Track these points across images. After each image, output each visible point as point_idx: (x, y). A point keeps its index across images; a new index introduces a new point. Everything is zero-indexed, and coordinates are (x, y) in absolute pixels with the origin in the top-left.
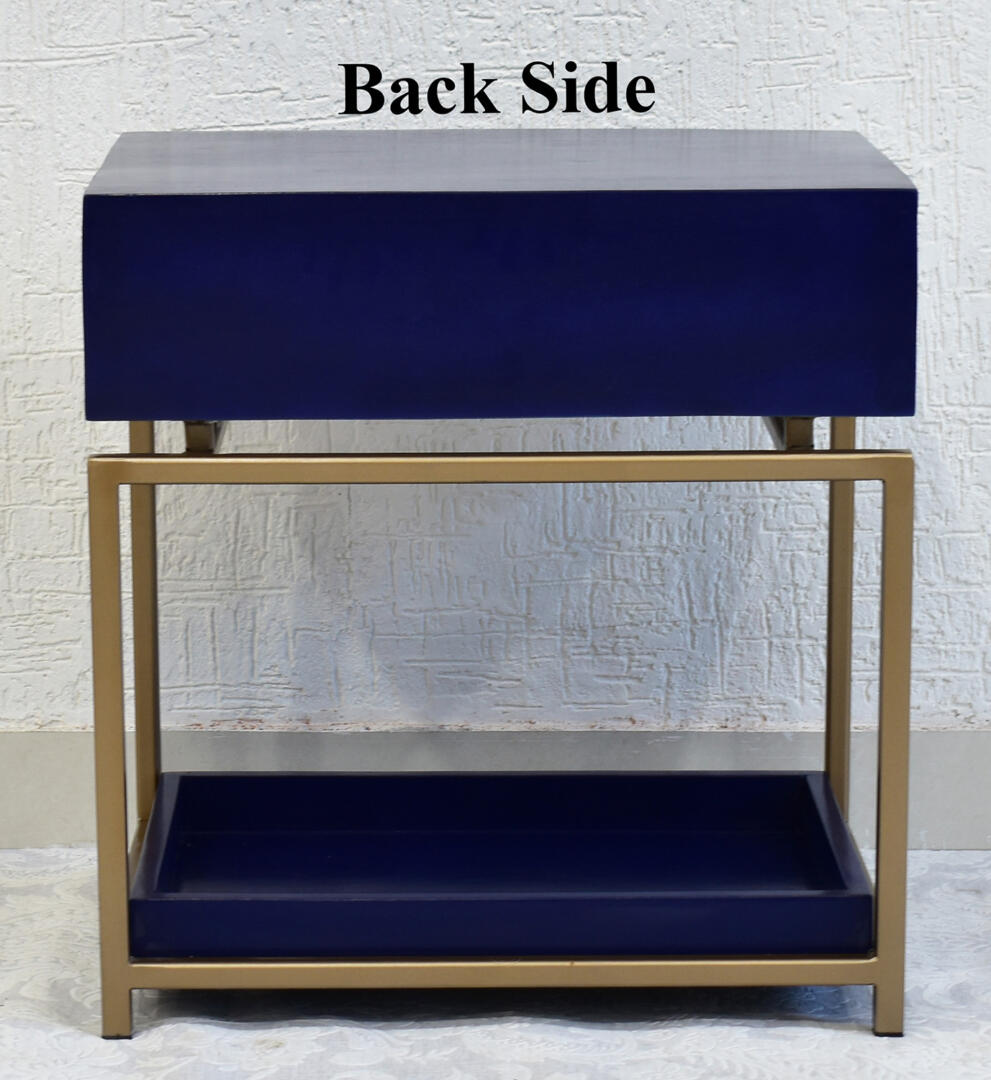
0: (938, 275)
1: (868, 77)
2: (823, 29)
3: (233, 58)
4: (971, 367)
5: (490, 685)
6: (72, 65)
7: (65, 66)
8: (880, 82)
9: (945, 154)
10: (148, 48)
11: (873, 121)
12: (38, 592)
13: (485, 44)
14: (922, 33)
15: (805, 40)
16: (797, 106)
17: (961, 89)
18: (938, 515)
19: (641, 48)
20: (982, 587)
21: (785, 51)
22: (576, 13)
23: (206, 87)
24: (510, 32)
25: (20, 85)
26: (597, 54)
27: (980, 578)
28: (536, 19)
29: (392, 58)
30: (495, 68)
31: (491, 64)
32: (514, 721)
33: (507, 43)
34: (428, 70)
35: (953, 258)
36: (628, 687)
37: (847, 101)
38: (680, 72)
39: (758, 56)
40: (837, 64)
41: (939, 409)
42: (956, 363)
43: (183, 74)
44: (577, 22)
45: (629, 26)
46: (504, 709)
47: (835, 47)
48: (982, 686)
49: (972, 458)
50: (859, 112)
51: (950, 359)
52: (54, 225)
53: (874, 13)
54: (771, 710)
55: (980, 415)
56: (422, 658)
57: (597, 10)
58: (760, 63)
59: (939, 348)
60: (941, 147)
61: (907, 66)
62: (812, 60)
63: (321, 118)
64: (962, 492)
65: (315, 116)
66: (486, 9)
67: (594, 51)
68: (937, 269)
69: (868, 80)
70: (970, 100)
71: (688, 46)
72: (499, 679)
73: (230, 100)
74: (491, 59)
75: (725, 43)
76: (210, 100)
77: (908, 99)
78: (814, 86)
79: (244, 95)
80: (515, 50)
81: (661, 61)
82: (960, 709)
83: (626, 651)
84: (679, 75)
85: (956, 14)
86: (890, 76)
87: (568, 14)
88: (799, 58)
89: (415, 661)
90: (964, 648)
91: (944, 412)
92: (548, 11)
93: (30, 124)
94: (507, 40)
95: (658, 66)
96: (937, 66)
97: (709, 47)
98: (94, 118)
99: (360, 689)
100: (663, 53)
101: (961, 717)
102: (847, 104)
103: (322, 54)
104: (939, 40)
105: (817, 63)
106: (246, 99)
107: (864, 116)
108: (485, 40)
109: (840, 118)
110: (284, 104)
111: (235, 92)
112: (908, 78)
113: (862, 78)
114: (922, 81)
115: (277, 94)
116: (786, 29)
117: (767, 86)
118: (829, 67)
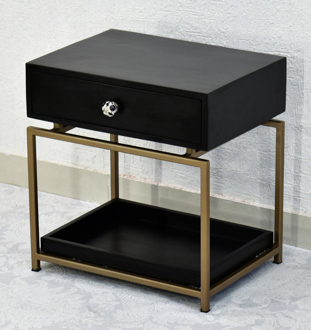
0: (298, 86)
1: (281, 28)
2: (269, 13)
4: (307, 113)
5: (188, 178)
8: (284, 30)
9: (300, 53)
11: (282, 40)
12: (85, 133)
13: (188, 5)
14: (295, 18)
15: (265, 15)
16: (263, 33)
17: (304, 35)
18: (298, 153)
19: (225, 11)
20: (309, 176)
21: (260, 18)
23: (123, 6)
26: (215, 11)
27: (309, 173)
29: (166, 5)
30: (190, 11)
31: (189, 10)
32: (194, 189)
35: (302, 82)
36: (221, 185)
37: (275, 34)
38: (234, 19)
39: (253, 18)
40: (273, 23)
41: (299, 124)
42: (303, 111)
44: (210, 2)
45: (222, 5)
46: (192, 186)
47: (273, 18)
49: (307, 139)
50: (278, 37)
51: (301, 110)
53: (282, 11)
54: (256, 199)
55: (309, 127)
56: (173, 168)
58: (254, 20)
59: (299, 107)
60: (299, 50)
61: (290, 26)
62: (267, 21)
64: (304, 148)
65: (148, 18)
67: (214, 10)
68: (298, 84)
69: (281, 29)
70: (306, 38)
71: (237, 13)
72: (190, 177)
73: (128, 11)
74: (189, 9)
75: (246, 13)
77: (291, 36)
78: (267, 28)
79: (132, 10)
80: (195, 7)
81: (230, 16)
82: (303, 209)
83: (220, 176)
85: (303, 14)
86: (286, 28)
88: (263, 20)
89: (170, 168)
90: (305, 192)
91: (300, 125)
93: (84, 10)
94: (193, 4)
95: (229, 17)
96: (298, 28)
97: (241, 14)
98: (98, 10)
99: (158, 173)
100: (230, 13)
104: (299, 20)
105: (268, 22)
107: (280, 39)
108: (188, 3)
109: (274, 38)
110: (141, 14)
111: (130, 8)
112: (290, 30)
113: (279, 28)
114: (294, 31)
115: (139, 10)
116: (260, 12)
117: (255, 26)
118: (271, 24)
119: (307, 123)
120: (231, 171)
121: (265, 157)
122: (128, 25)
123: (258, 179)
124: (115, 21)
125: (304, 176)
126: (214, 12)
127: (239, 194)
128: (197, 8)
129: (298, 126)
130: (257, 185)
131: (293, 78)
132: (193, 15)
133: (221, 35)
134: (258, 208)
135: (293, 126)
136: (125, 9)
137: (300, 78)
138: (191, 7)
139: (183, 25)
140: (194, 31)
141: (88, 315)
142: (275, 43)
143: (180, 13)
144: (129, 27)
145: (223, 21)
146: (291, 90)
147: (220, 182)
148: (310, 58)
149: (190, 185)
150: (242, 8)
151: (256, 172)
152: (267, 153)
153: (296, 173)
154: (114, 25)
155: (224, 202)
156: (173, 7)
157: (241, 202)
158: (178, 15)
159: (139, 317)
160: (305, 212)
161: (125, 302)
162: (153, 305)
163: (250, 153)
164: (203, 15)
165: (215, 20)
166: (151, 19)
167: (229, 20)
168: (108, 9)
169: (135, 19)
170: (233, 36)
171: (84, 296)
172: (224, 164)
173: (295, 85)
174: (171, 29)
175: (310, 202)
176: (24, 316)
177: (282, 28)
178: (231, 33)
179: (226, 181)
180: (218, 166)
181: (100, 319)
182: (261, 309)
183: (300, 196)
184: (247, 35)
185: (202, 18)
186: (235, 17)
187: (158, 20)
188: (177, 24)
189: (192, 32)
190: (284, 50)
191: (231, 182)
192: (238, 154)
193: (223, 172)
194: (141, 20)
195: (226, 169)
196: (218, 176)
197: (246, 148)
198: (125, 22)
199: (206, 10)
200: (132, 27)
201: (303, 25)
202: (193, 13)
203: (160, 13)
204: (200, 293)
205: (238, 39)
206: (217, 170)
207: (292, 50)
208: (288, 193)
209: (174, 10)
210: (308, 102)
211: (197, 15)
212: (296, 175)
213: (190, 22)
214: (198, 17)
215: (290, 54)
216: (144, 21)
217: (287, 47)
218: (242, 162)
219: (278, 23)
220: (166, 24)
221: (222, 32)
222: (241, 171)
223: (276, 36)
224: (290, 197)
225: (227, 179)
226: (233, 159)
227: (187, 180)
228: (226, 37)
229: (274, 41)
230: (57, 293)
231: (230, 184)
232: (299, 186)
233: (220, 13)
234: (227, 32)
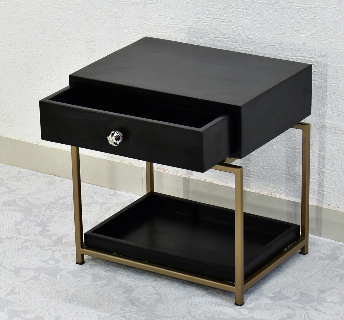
0: (322, 89)
2: (294, 21)
3: (161, 7)
4: (330, 114)
6: (127, 3)
7: (126, 4)
9: (324, 58)
10: (143, 2)
11: (306, 46)
13: (216, 12)
14: (319, 25)
15: (290, 23)
16: (288, 40)
17: (327, 42)
18: (322, 151)
19: (252, 19)
20: (333, 172)
21: (285, 25)
22: (237, 8)
23: (156, 13)
24: (222, 10)
25: (117, 6)
27: (332, 169)
28: (228, 8)
29: (196, 12)
30: (219, 19)
31: (218, 17)
32: (223, 182)
33: (221, 13)
34: (204, 17)
35: (325, 85)
36: (249, 179)
37: (300, 40)
39: (279, 25)
40: (297, 30)
41: (322, 124)
42: (326, 112)
43: (151, 9)
44: (237, 10)
45: (249, 13)
46: (221, 179)
47: (297, 26)
48: (333, 197)
49: (330, 138)
50: (303, 43)
51: (325, 111)
52: (124, 41)
53: (307, 19)
54: (282, 192)
55: (332, 127)
57: (242, 8)
58: (280, 27)
59: (322, 108)
60: (322, 56)
61: (314, 33)
63: (180, 25)
64: (328, 146)
66: (216, 4)
67: (241, 18)
68: (322, 87)
69: (305, 36)
70: (330, 45)
73: (160, 18)
74: (218, 16)
75: (272, 21)
76: (157, 17)
77: (315, 42)
78: (292, 35)
80: (223, 15)
81: (257, 23)
82: (327, 202)
84: (261, 27)
85: (326, 22)
86: (311, 35)
87: (235, 8)
88: (288, 27)
90: (328, 187)
91: (324, 125)
92: (231, 6)
93: (119, 16)
94: (221, 12)
95: (256, 24)
96: (322, 35)
97: (268, 21)
98: (132, 17)
100: (257, 21)
101: (327, 204)
102: (300, 41)
103: (180, 9)
104: (322, 28)
105: (293, 29)
106: (164, 17)
107: (304, 45)
108: (216, 11)
109: (298, 44)
110: (172, 20)
111: (162, 16)
112: (314, 37)
113: (303, 35)
114: (318, 38)
115: (171, 17)
116: (286, 19)
117: (281, 33)
118: (296, 31)
119: (330, 123)
120: (258, 166)
121: (291, 153)
122: (160, 31)
123: (284, 174)
124: (148, 27)
125: (328, 171)
126: (242, 20)
127: (266, 187)
128: (225, 16)
129: (322, 125)
130: (283, 179)
131: (317, 81)
132: (222, 22)
133: (248, 41)
134: (284, 200)
135: (317, 125)
136: (157, 16)
137: (324, 81)
138: (219, 15)
139: (212, 31)
140: (223, 37)
141: (131, 310)
142: (300, 49)
143: (209, 20)
144: (161, 32)
145: (250, 28)
146: (315, 92)
147: (248, 176)
148: (333, 63)
149: (219, 178)
150: (268, 16)
151: (282, 168)
152: (292, 150)
153: (320, 168)
154: (147, 30)
155: (252, 195)
156: (203, 14)
157: (268, 195)
158: (207, 21)
159: (179, 311)
160: (328, 205)
161: (165, 296)
162: (191, 298)
163: (276, 150)
164: (231, 22)
165: (242, 27)
166: (182, 25)
167: (255, 27)
168: (141, 16)
169: (166, 25)
170: (260, 41)
171: (126, 289)
172: (252, 160)
173: (318, 88)
174: (201, 34)
175: (333, 196)
176: (72, 311)
177: (307, 35)
178: (258, 39)
179: (254, 175)
180: (246, 161)
181: (143, 314)
182: (291, 302)
183: (324, 190)
184: (273, 41)
185: (230, 25)
186: (261, 24)
187: (188, 26)
188: (207, 30)
189: (221, 38)
190: (308, 55)
191: (258, 176)
192: (265, 151)
193: (251, 167)
194: (172, 26)
195: (254, 164)
196: (246, 170)
197: (272, 145)
198: (157, 27)
199: (234, 18)
200: (164, 32)
201: (327, 32)
202: (222, 21)
203: (191, 20)
204: (234, 288)
205: (264, 45)
206: (245, 165)
207: (316, 56)
208: (313, 187)
209: (204, 18)
210: (332, 103)
211: (225, 22)
212: (320, 171)
213: (219, 28)
214: (226, 24)
215: (315, 59)
216: (175, 27)
217: (311, 52)
218: (269, 159)
219: (303, 30)
220: (196, 30)
221: (249, 38)
222: (268, 166)
223: (300, 42)
224: (315, 191)
225: (254, 173)
226: (260, 155)
227: (217, 174)
228: (253, 43)
229: (299, 47)
230: (101, 287)
231: (257, 178)
232: (323, 181)
233: (248, 21)
234: (254, 38)
